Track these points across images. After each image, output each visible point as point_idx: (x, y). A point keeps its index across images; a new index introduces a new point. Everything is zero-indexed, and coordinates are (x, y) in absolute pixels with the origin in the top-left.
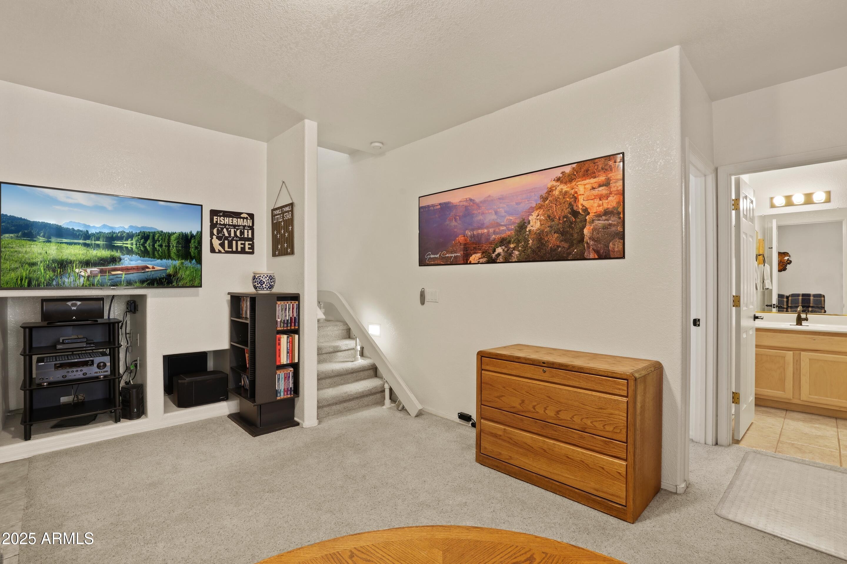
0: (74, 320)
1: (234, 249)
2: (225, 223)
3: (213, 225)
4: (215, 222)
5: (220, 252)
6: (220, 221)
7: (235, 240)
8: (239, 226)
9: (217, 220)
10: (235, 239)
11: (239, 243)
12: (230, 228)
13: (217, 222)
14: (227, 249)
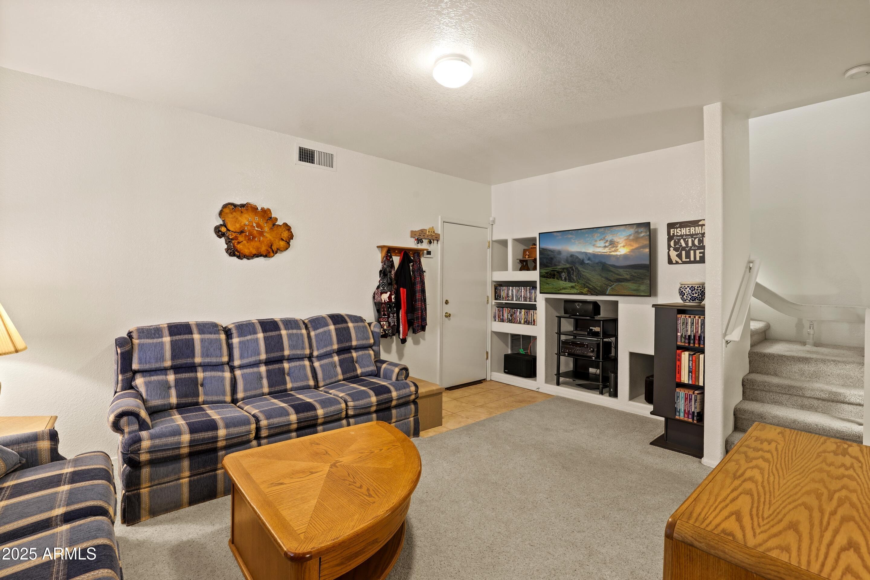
0: (578, 316)
1: (692, 259)
2: (682, 234)
3: (670, 238)
4: (672, 235)
5: (677, 263)
6: (677, 232)
7: (692, 250)
8: (698, 234)
9: (673, 232)
10: (693, 248)
11: (698, 252)
12: (687, 238)
13: (674, 234)
14: (684, 259)
